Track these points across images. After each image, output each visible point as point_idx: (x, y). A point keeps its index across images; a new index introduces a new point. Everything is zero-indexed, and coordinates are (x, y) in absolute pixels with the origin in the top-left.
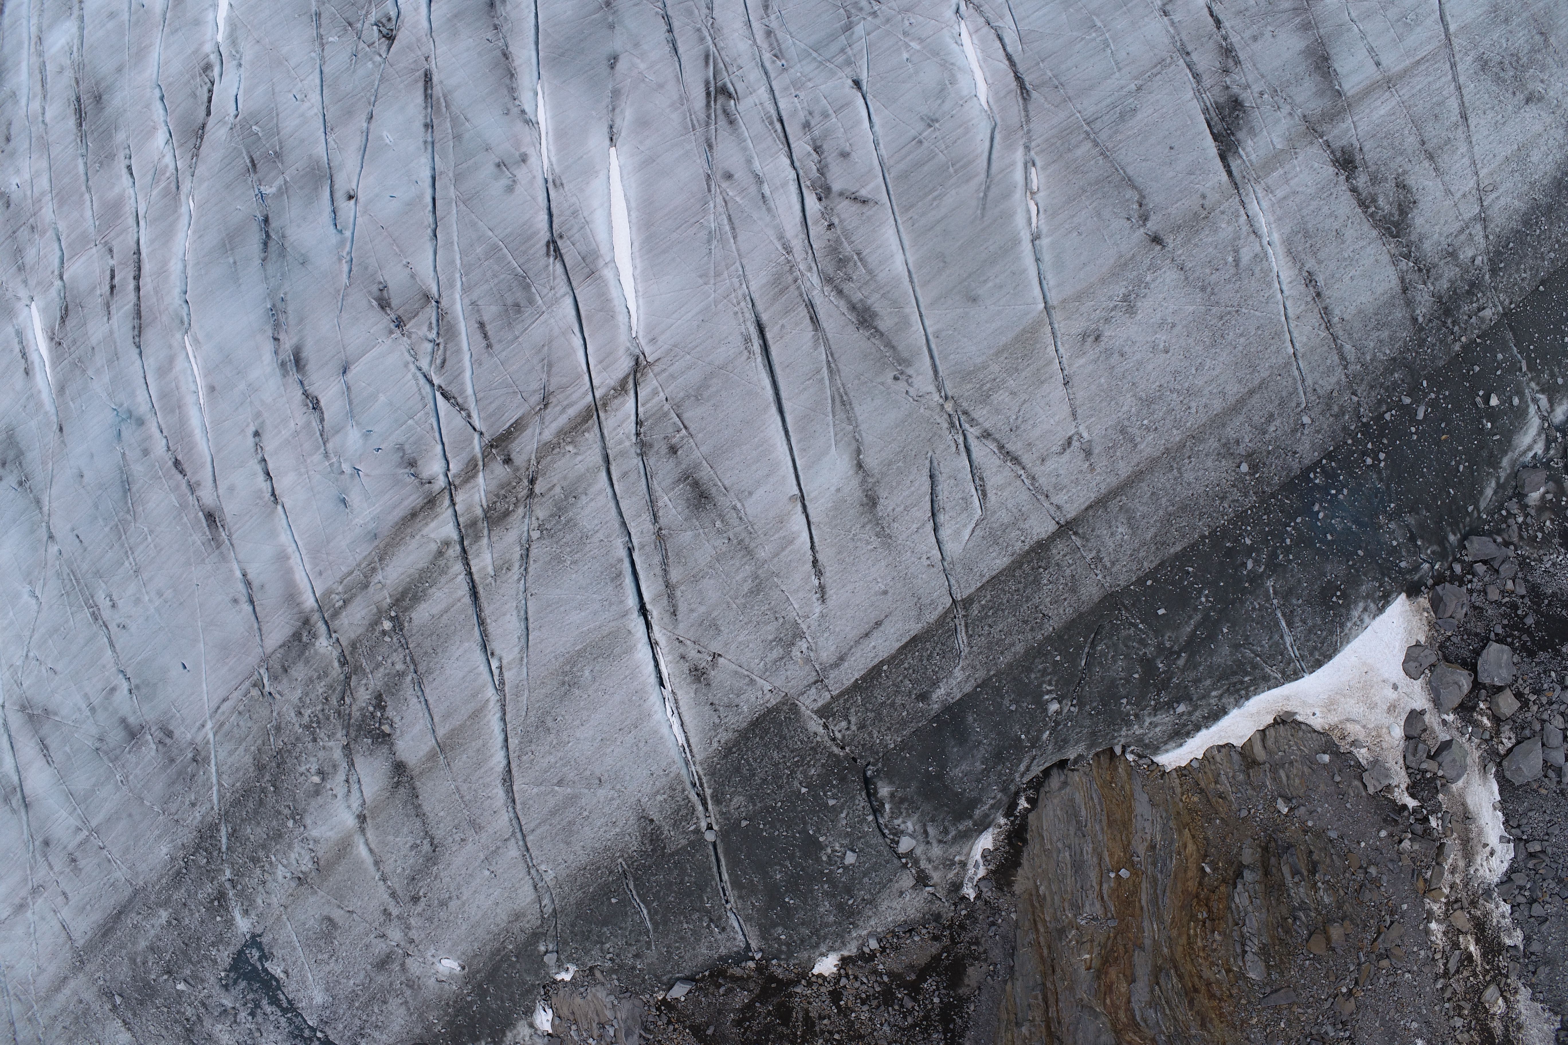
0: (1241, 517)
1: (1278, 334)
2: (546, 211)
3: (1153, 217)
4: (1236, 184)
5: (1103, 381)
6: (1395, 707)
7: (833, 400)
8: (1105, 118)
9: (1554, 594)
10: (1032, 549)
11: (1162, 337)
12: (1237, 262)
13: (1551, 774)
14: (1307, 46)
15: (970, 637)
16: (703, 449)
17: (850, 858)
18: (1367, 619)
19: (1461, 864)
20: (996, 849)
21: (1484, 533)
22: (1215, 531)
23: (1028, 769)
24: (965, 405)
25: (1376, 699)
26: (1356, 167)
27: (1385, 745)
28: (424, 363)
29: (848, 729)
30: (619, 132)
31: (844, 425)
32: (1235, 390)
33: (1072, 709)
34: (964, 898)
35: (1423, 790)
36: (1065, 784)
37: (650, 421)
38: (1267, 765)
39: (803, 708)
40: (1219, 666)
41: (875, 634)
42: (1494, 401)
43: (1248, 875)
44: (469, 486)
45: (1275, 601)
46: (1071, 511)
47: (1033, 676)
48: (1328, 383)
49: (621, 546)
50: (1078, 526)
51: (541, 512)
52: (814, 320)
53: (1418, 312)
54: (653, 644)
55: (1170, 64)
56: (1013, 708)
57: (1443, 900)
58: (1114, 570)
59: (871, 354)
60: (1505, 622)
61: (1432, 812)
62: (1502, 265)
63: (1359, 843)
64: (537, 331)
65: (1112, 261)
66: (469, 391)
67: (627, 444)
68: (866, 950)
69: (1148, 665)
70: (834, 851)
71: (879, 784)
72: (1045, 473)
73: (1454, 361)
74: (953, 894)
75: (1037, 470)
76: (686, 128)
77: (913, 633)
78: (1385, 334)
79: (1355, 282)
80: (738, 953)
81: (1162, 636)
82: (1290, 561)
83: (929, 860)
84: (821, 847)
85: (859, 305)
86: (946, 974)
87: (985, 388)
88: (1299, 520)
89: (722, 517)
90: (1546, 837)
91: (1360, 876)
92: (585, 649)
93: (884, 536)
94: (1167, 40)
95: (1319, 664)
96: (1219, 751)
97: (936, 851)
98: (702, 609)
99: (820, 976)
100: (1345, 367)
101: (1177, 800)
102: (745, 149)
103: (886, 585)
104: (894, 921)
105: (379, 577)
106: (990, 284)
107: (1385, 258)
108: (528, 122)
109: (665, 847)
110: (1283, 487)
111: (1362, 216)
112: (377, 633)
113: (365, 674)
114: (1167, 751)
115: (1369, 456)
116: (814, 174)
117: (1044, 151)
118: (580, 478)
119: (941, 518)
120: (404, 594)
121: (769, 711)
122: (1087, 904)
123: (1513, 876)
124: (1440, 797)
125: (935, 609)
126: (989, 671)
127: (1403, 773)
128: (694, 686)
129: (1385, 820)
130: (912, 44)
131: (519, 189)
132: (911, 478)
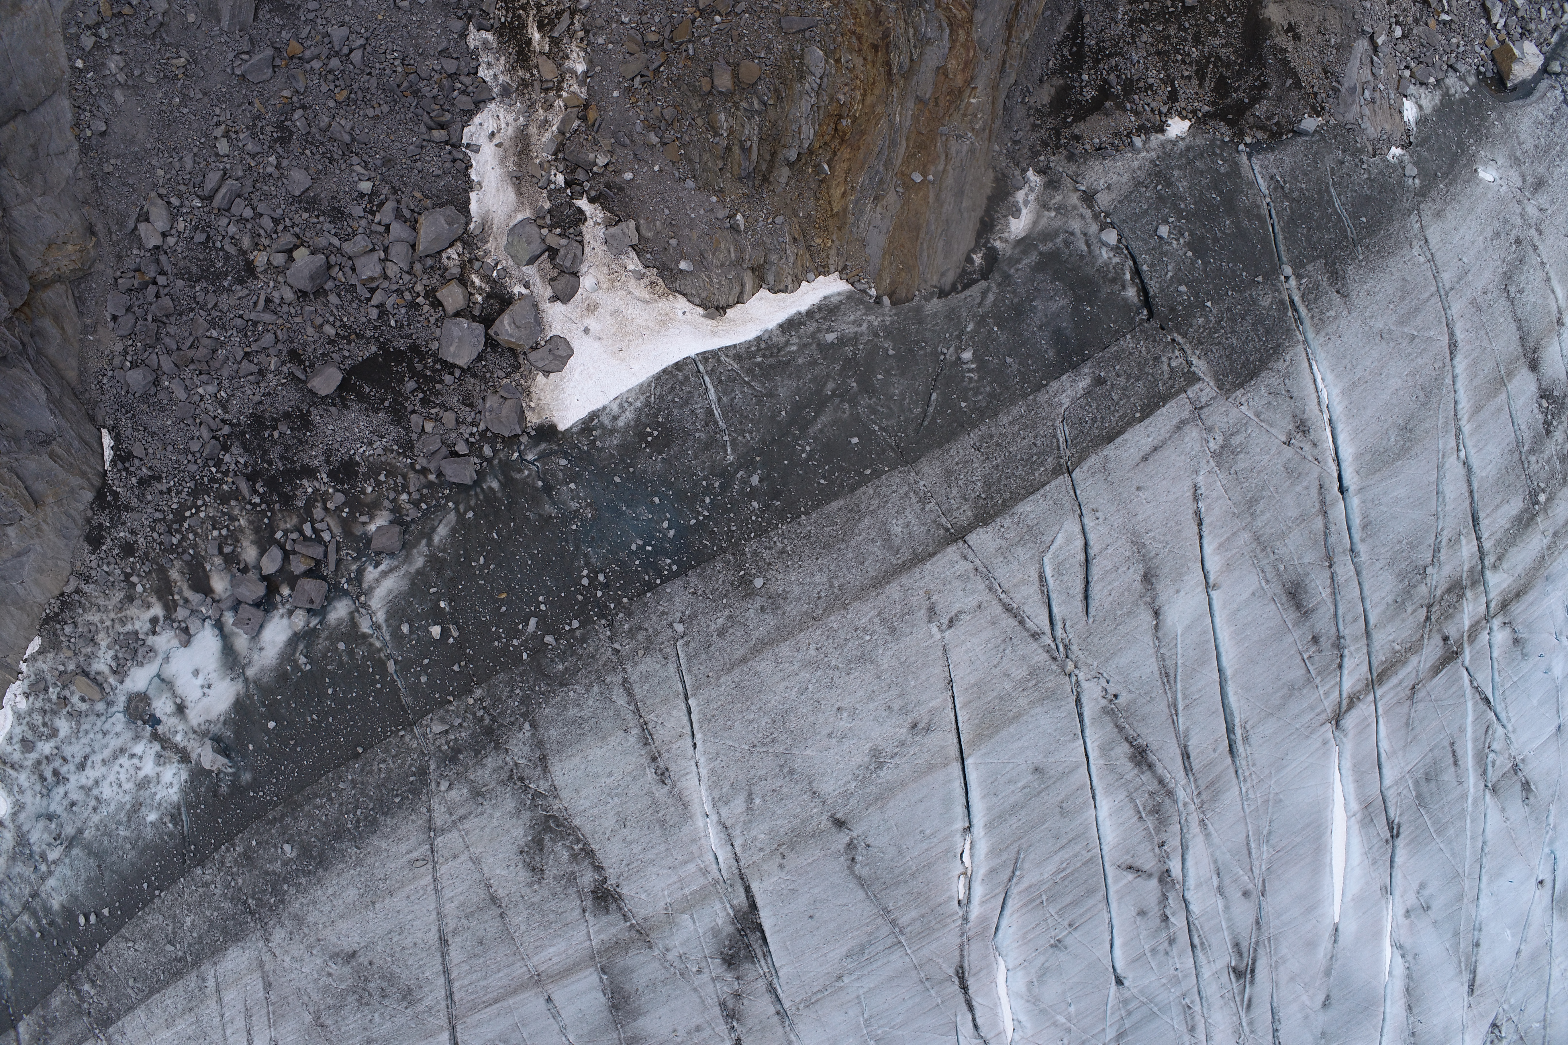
0: (762, 531)
1: (707, 719)
2: (1396, 865)
3: (841, 847)
4: (742, 879)
5: (912, 683)
6: (588, 309)
7: (1175, 678)
8: (881, 948)
9: (376, 411)
10: (993, 517)
11: (844, 723)
12: (750, 798)
13: (407, 213)
14: (635, 1020)
15: (1055, 436)
16: (1291, 640)
17: (1164, 231)
18: (615, 408)
19: (533, 130)
20: (1005, 216)
21: (451, 485)
22: (793, 519)
23: (984, 295)
24: (1054, 667)
25: (610, 320)
26: (592, 892)
27: (605, 270)
28: (1500, 731)
29: (1170, 359)
30: (1330, 937)
31: (1168, 654)
32: (763, 665)
33: (945, 351)
34: (1040, 172)
35: (568, 216)
36: (943, 275)
37: (1332, 668)
38: (745, 266)
39: (1212, 384)
40: (789, 376)
41: (1147, 449)
42: (436, 631)
43: (793, 155)
44: (1476, 619)
45: (726, 438)
46: (952, 552)
47: (988, 389)
48: (648, 664)
49: (1362, 553)
50: (945, 537)
51: (1423, 589)
52: (1186, 756)
53: (528, 734)
54: (1337, 458)
55: (800, 1003)
56: (1009, 360)
57: (565, 94)
58: (906, 489)
59: (1138, 721)
60: (438, 386)
61: (560, 190)
62: (412, 779)
63: (661, 170)
64: (1415, 756)
65: (891, 804)
66: (1470, 704)
67: (1352, 648)
68: (1143, 136)
69: (866, 386)
70: (1178, 240)
71: (1136, 300)
72: (978, 592)
73: (484, 677)
74: (1055, 178)
75: (986, 597)
76: (1276, 939)
77: (1112, 446)
78: (572, 712)
79: (608, 770)
80: (1258, 153)
81: (852, 414)
82: (705, 478)
83: (1082, 216)
84: (1190, 245)
85: (1145, 768)
86: (1070, 100)
87: (1034, 682)
88: (693, 522)
89: (1279, 574)
90: (425, 143)
91: (669, 135)
92: (1395, 460)
93: (1138, 545)
94: (800, 1027)
95: (678, 366)
96: (787, 287)
97: (1076, 225)
98: (1299, 489)
99: (1183, 118)
100: (625, 680)
101: (837, 243)
102: (1229, 919)
103: (1138, 496)
104: (1115, 161)
105: (1546, 542)
106: (1020, 785)
107: (566, 794)
108: (1400, 947)
109: (1326, 264)
110: (711, 558)
111: (591, 841)
112: (1548, 490)
113: (1558, 454)
114: (839, 294)
115: (600, 583)
116: (1171, 895)
117: (950, 916)
118: (1391, 619)
119: (1081, 557)
120: (1527, 525)
121: (1241, 385)
122: (964, 153)
123: (472, 107)
124: (547, 206)
125: (1090, 467)
126: (1035, 400)
127: (587, 237)
128: (1305, 416)
129: (622, 189)
130: (1063, 1020)
131: (1415, 886)
132: (1110, 599)
